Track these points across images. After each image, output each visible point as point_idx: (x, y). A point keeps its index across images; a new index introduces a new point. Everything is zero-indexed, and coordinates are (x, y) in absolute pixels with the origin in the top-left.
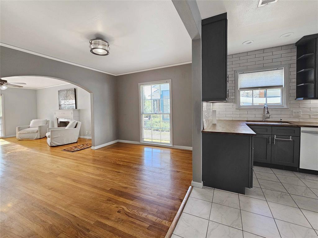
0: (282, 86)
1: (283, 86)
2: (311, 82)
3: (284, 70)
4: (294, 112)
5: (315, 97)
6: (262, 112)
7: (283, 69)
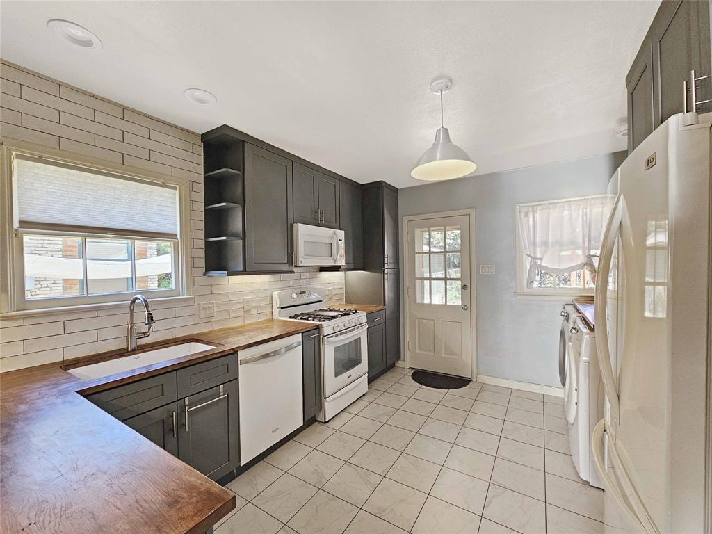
0: (173, 236)
1: (179, 237)
2: (235, 235)
3: (177, 191)
4: (203, 308)
5: (245, 271)
6: (124, 320)
7: (175, 188)
